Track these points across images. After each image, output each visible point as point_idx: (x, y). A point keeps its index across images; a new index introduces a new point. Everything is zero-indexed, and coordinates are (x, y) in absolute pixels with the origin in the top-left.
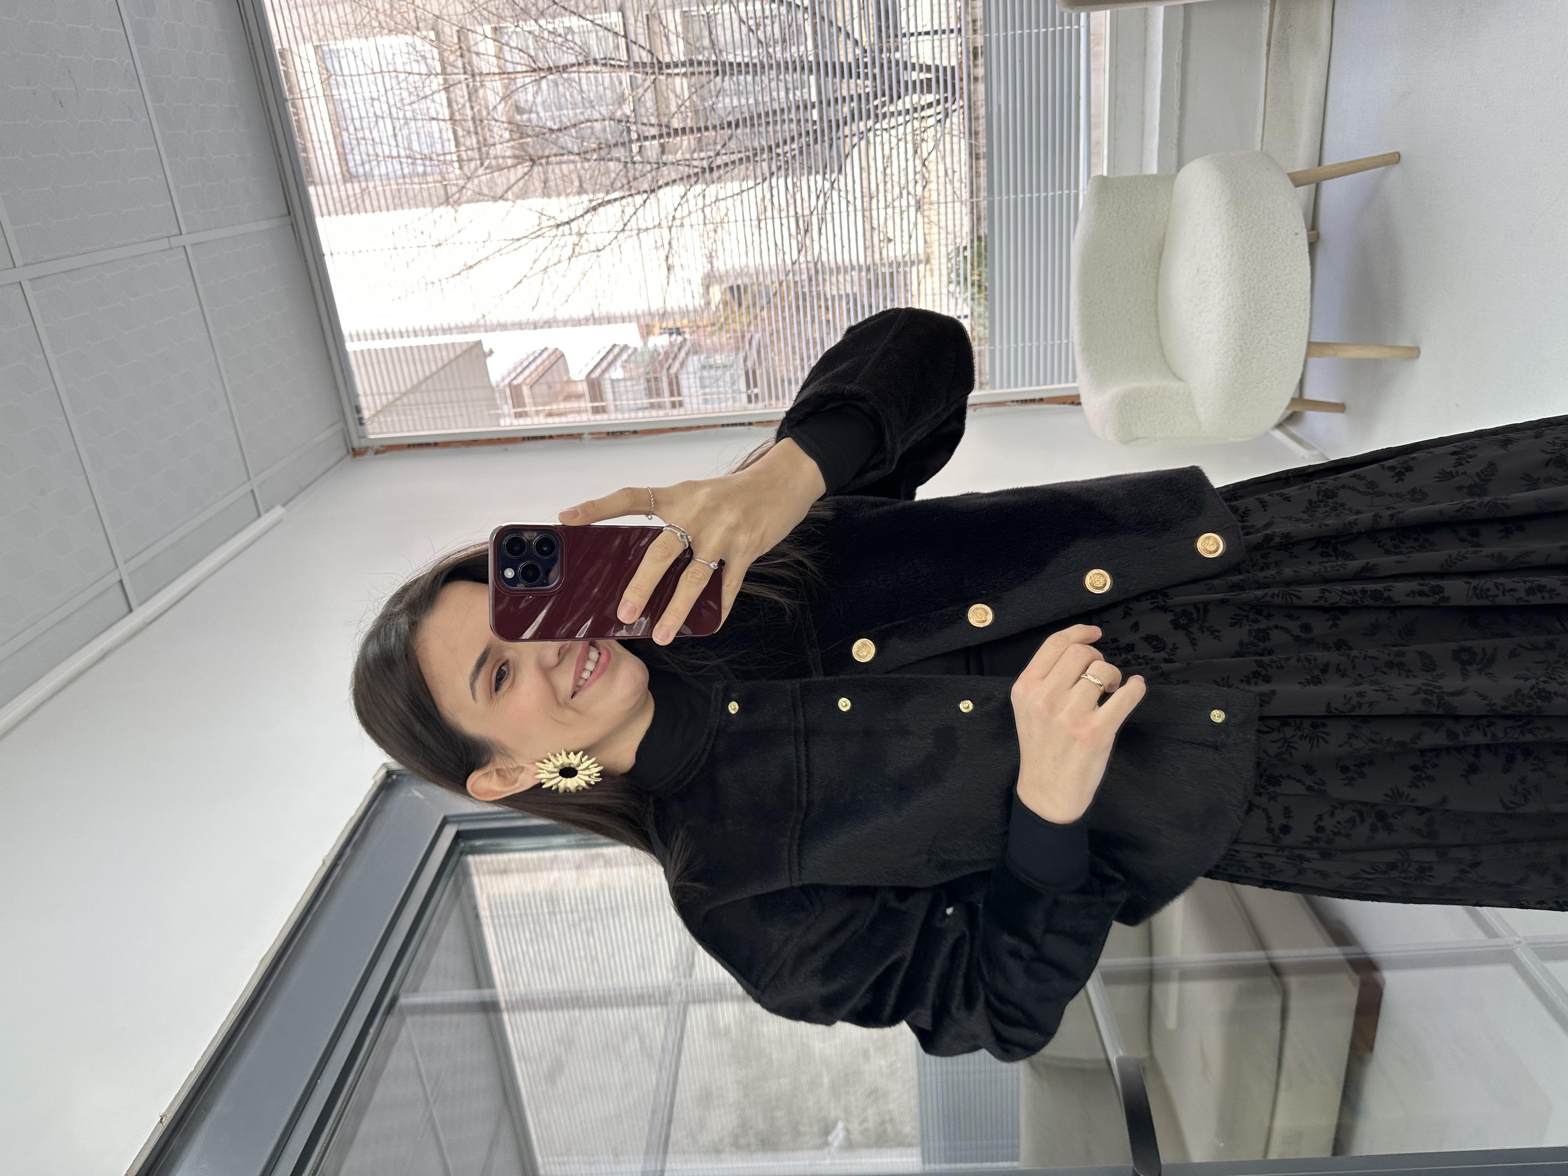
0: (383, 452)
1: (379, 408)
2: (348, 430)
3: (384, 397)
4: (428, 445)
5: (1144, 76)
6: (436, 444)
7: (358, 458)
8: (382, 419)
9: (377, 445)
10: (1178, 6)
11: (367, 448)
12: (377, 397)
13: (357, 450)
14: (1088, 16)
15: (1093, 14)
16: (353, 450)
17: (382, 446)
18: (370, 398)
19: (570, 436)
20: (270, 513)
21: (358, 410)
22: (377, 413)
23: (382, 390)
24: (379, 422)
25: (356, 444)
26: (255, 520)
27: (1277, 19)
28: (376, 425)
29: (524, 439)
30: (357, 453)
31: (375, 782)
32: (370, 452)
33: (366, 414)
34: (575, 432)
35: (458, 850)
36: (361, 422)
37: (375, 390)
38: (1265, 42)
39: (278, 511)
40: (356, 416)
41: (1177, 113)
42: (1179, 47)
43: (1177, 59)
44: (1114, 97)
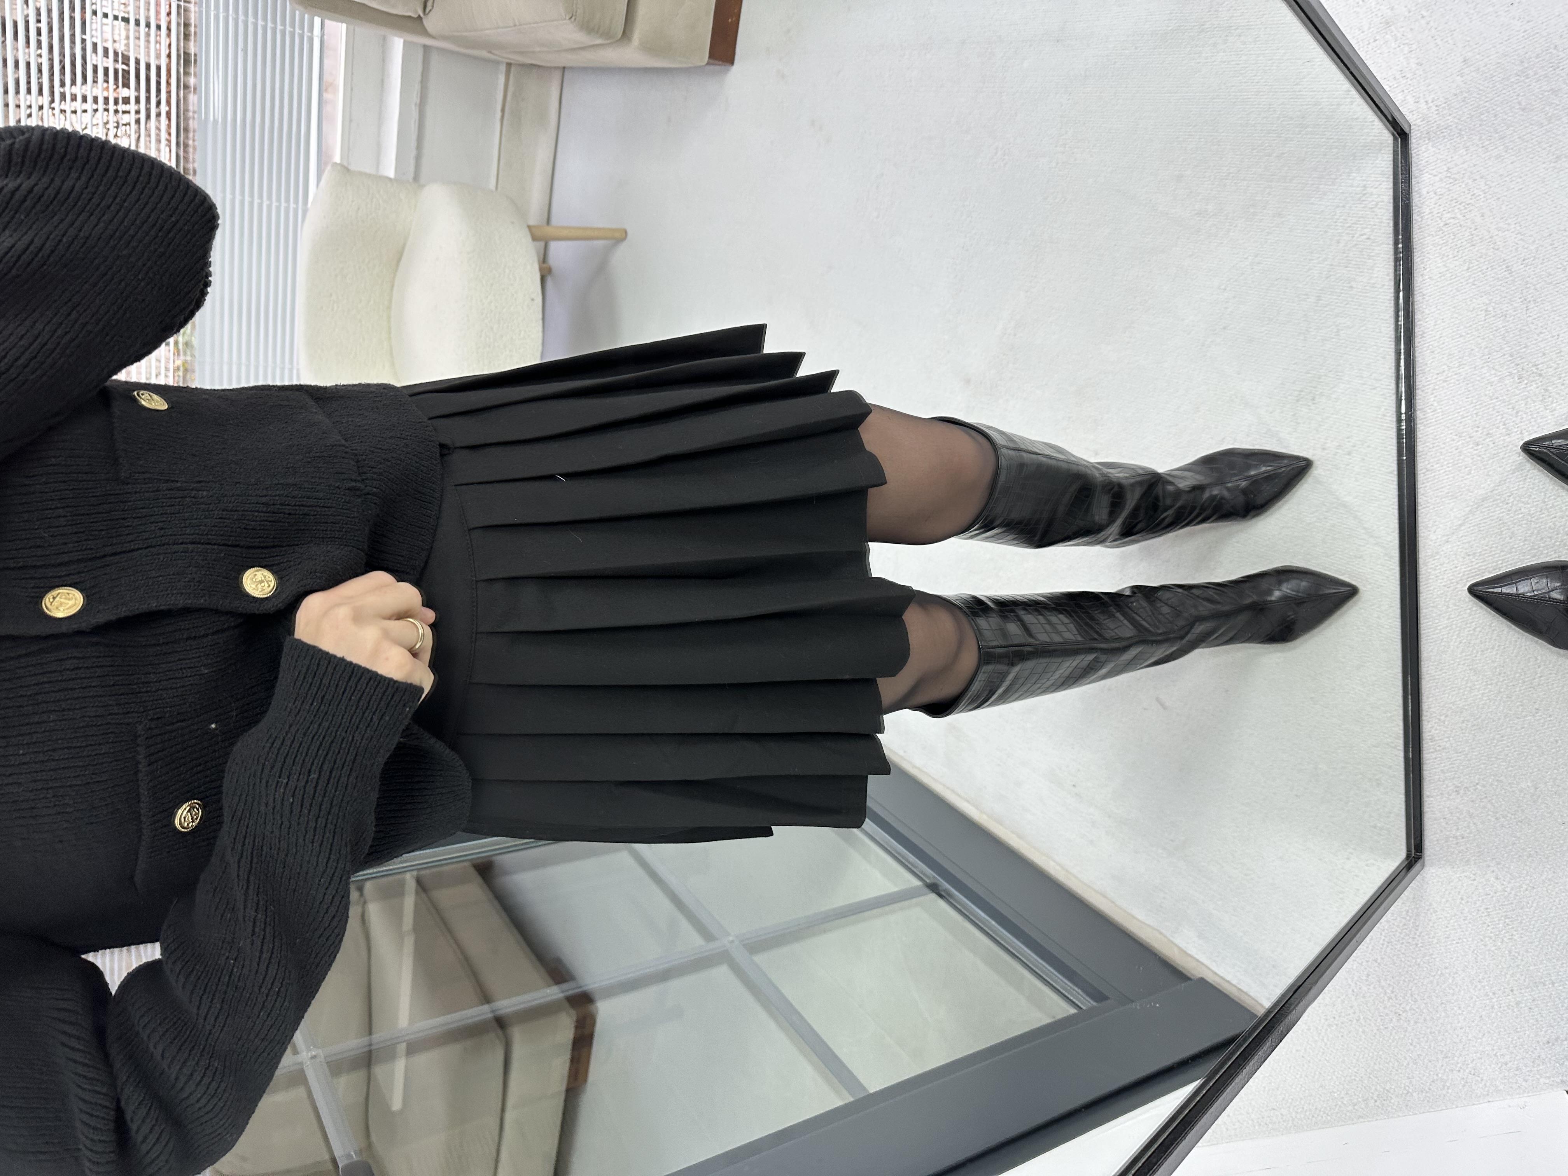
5: (381, 108)
10: (419, 44)
14: (323, 25)
15: (328, 23)
27: (510, 91)
38: (499, 107)
41: (414, 153)
42: (417, 87)
43: (415, 98)
44: (349, 120)
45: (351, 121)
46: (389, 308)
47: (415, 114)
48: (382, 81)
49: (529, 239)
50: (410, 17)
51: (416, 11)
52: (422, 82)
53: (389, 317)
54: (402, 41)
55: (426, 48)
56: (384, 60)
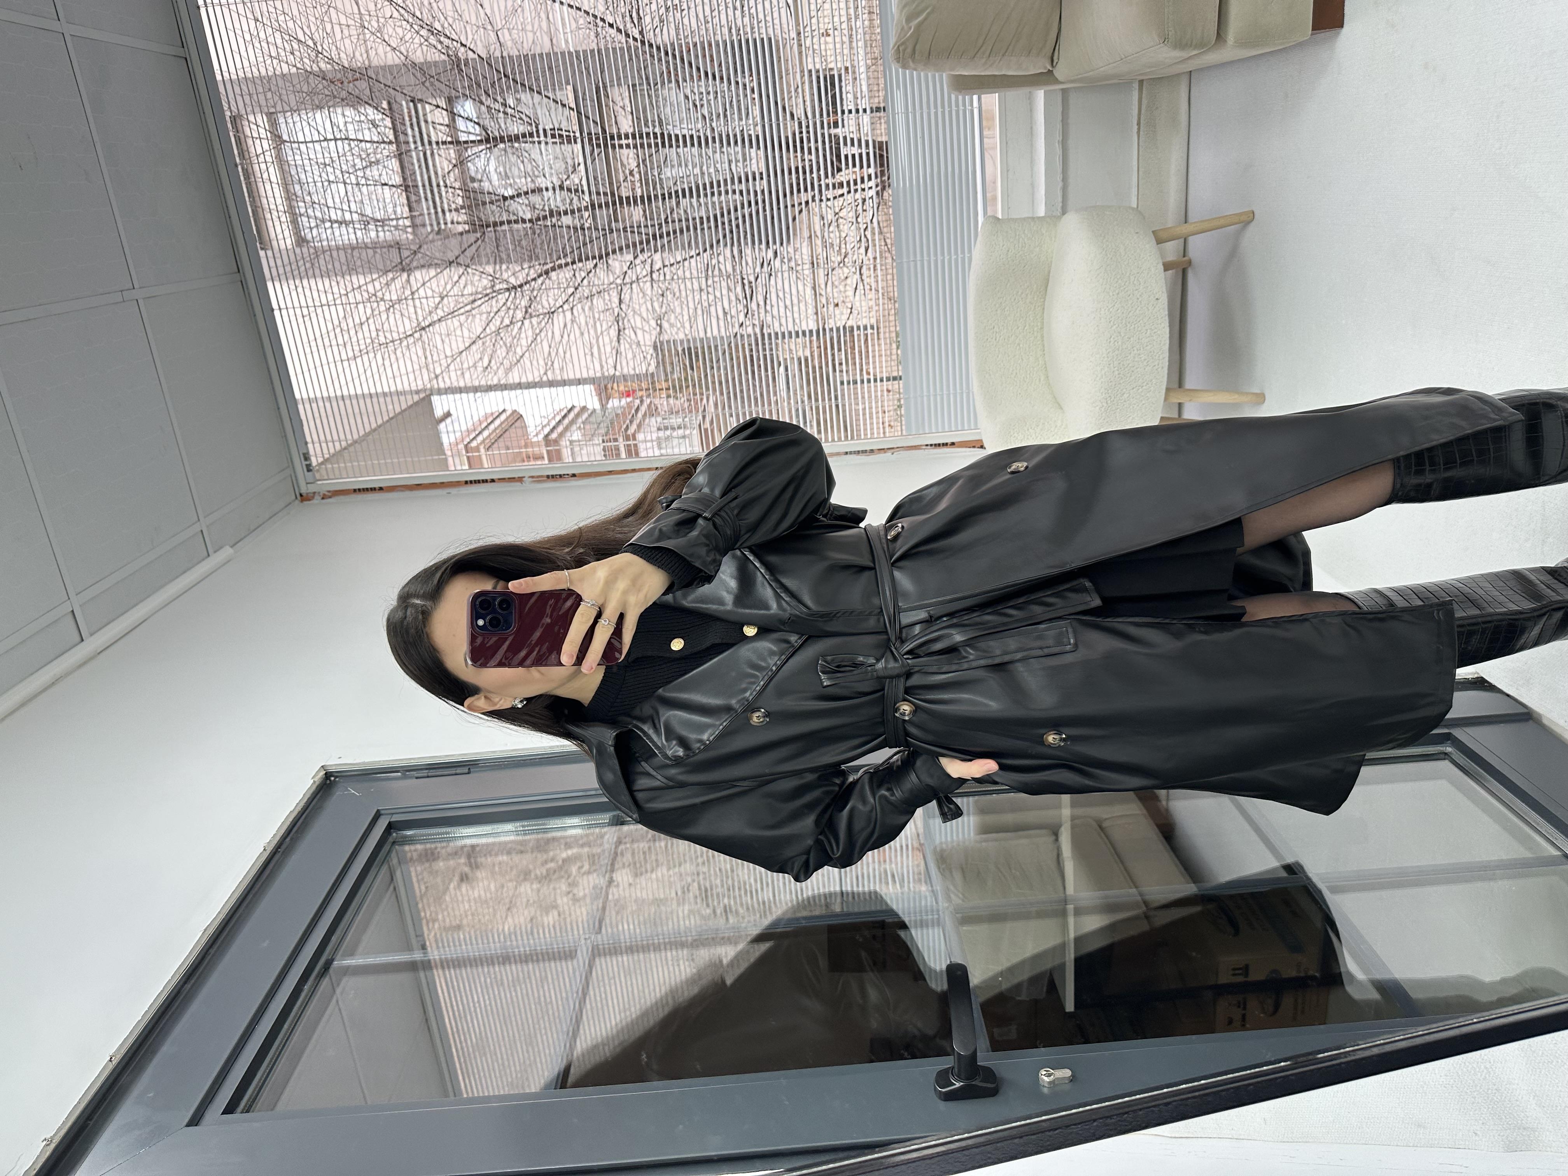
0: (330, 497)
1: (327, 456)
2: (296, 477)
3: (330, 444)
4: (373, 490)
5: (1032, 152)
6: (381, 489)
7: (305, 503)
8: (329, 466)
9: (324, 490)
10: (1055, 90)
11: (314, 493)
12: (324, 445)
13: (304, 495)
14: (979, 99)
15: (983, 96)
16: (301, 495)
17: (329, 491)
18: (317, 445)
19: (512, 480)
20: (218, 553)
21: (306, 457)
22: (326, 461)
23: (329, 438)
24: (326, 469)
25: (304, 491)
26: (203, 560)
27: (1145, 102)
28: (324, 473)
29: (466, 482)
30: (303, 498)
31: (314, 782)
32: (317, 497)
33: (314, 462)
34: (516, 476)
35: (391, 840)
36: (309, 468)
37: (322, 438)
38: (1135, 122)
39: (227, 552)
40: (304, 463)
41: (1061, 184)
42: (1059, 126)
43: (1058, 137)
44: (1006, 170)
45: (1008, 171)
46: (1042, 328)
47: (1059, 151)
48: (1032, 128)
49: (1154, 242)
50: (1042, 73)
51: (1045, 68)
52: (1062, 121)
53: (1042, 337)
54: (1043, 91)
55: (1064, 91)
56: (1031, 110)
